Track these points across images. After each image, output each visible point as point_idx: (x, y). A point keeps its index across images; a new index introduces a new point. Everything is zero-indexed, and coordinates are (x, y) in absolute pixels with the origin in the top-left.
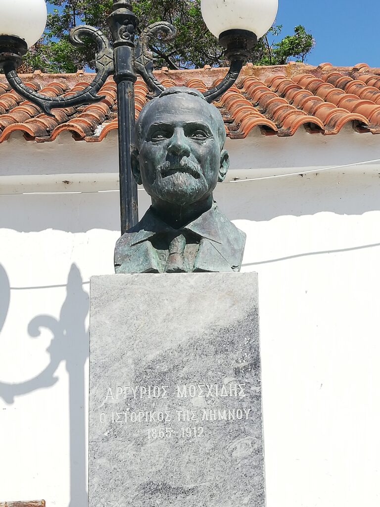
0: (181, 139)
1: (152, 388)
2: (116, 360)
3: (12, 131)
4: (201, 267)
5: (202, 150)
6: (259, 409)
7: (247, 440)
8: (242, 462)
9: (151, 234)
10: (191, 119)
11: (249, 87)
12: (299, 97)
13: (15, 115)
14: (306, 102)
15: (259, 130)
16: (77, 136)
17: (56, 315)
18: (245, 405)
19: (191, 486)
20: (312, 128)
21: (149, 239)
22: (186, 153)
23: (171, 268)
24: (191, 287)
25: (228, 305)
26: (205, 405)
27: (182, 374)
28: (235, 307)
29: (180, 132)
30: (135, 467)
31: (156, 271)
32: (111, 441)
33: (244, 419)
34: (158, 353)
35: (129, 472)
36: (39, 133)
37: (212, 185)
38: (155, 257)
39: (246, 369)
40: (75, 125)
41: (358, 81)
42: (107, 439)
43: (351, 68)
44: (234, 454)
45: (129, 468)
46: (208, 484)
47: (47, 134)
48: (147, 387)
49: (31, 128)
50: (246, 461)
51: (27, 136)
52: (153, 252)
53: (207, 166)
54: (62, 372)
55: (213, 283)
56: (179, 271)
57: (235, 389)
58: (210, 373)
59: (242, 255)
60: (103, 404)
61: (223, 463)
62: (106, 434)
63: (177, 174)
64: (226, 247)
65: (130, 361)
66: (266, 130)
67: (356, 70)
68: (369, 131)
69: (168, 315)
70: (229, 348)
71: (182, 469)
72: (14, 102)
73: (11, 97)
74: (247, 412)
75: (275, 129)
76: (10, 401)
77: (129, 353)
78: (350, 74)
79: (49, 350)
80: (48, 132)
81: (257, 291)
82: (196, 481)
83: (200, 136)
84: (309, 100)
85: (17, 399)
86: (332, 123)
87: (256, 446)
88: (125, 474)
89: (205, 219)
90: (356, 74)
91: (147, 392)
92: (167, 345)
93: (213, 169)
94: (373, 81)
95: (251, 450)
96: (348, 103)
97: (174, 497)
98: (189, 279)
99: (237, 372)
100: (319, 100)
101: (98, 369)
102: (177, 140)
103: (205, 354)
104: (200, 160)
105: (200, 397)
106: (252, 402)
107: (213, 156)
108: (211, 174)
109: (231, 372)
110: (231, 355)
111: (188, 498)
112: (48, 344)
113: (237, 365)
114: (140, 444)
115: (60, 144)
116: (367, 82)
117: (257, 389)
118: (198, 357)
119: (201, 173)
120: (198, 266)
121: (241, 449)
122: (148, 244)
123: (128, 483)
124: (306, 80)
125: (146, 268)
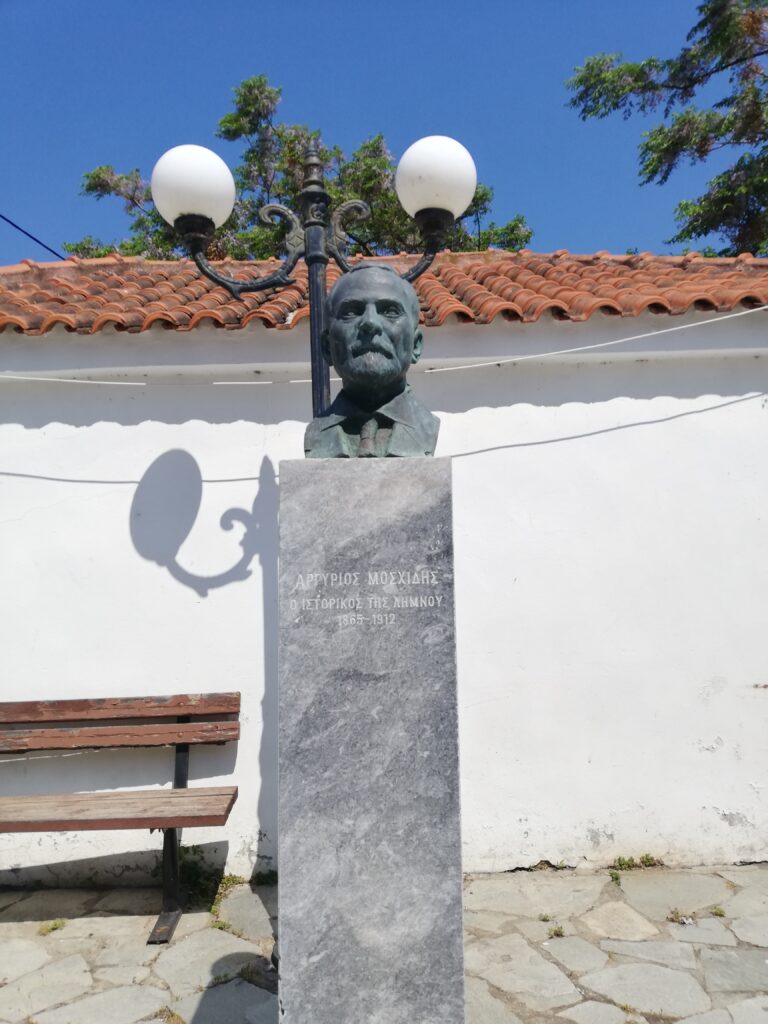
0: (373, 317)
1: (343, 576)
2: (307, 546)
3: (203, 318)
4: (393, 453)
5: (394, 329)
6: (452, 596)
7: (439, 627)
8: (434, 649)
9: (341, 418)
10: (384, 296)
11: (446, 274)
12: (497, 284)
13: (204, 303)
14: (505, 289)
15: (455, 317)
16: (268, 324)
17: (248, 507)
18: (437, 592)
19: (382, 673)
20: (510, 315)
21: (340, 424)
22: (378, 332)
23: (362, 454)
24: (384, 472)
25: (421, 491)
26: (396, 591)
27: (373, 560)
28: (428, 493)
29: (372, 309)
30: (326, 654)
31: (347, 457)
32: (301, 628)
33: (436, 605)
34: (349, 539)
35: (320, 659)
36: (229, 320)
37: (405, 366)
38: (346, 442)
39: (438, 555)
40: (266, 311)
41: (558, 268)
42: (297, 626)
43: (551, 255)
44: (426, 641)
45: (320, 655)
46: (399, 671)
47: (237, 322)
48: (338, 574)
49: (221, 315)
50: (438, 648)
51: (217, 324)
52: (344, 437)
53: (401, 346)
54: (255, 565)
55: (405, 468)
56: (370, 456)
57: (427, 577)
58: (402, 560)
59: (436, 440)
60: (293, 591)
61: (414, 650)
62: (297, 621)
63: (369, 354)
64: (420, 432)
65: (321, 548)
66: (463, 317)
67: (556, 257)
68: (568, 318)
69: (360, 501)
70: (421, 535)
71: (374, 656)
72: (204, 290)
73: (201, 285)
74: (439, 600)
75: (472, 315)
76: (203, 594)
77: (320, 540)
78: (550, 262)
79: (242, 543)
80: (239, 319)
81: (450, 476)
82: (387, 668)
83: (393, 314)
84: (508, 287)
85: (212, 592)
86: (530, 311)
87: (448, 633)
88: (316, 661)
89: (398, 403)
90: (557, 261)
91: (338, 579)
92: (359, 532)
93: (406, 349)
94: (574, 268)
95: (443, 637)
96: (548, 291)
97: (365, 684)
98: (381, 464)
99: (429, 559)
100: (518, 287)
101: (288, 556)
102: (368, 317)
103: (396, 541)
104: (393, 339)
105: (392, 583)
106: (444, 589)
107: (406, 336)
108: (404, 354)
109: (423, 559)
110: (424, 542)
111: (379, 685)
112: (241, 537)
113: (429, 552)
114: (331, 630)
115: (251, 332)
116: (568, 269)
117: (450, 576)
118: (390, 545)
119: (393, 352)
120: (391, 451)
121: (432, 636)
122: (339, 429)
123: (319, 669)
124: (505, 268)
125: (337, 454)
